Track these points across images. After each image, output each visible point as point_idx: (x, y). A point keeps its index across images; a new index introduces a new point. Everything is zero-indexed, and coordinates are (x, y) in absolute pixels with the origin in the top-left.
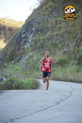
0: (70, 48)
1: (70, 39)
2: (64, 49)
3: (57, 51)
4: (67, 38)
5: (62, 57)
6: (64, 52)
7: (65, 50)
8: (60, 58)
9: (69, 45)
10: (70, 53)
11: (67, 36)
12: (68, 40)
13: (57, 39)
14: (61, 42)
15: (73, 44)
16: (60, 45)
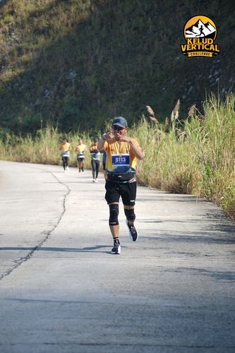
0: (47, 98)
1: (46, 83)
2: (36, 100)
3: (23, 106)
4: (40, 81)
5: (33, 116)
6: (36, 106)
7: (38, 102)
8: (28, 118)
9: (44, 94)
10: (48, 108)
11: (41, 77)
12: (41, 85)
13: (22, 83)
14: (29, 89)
15: (52, 92)
16: (27, 95)
